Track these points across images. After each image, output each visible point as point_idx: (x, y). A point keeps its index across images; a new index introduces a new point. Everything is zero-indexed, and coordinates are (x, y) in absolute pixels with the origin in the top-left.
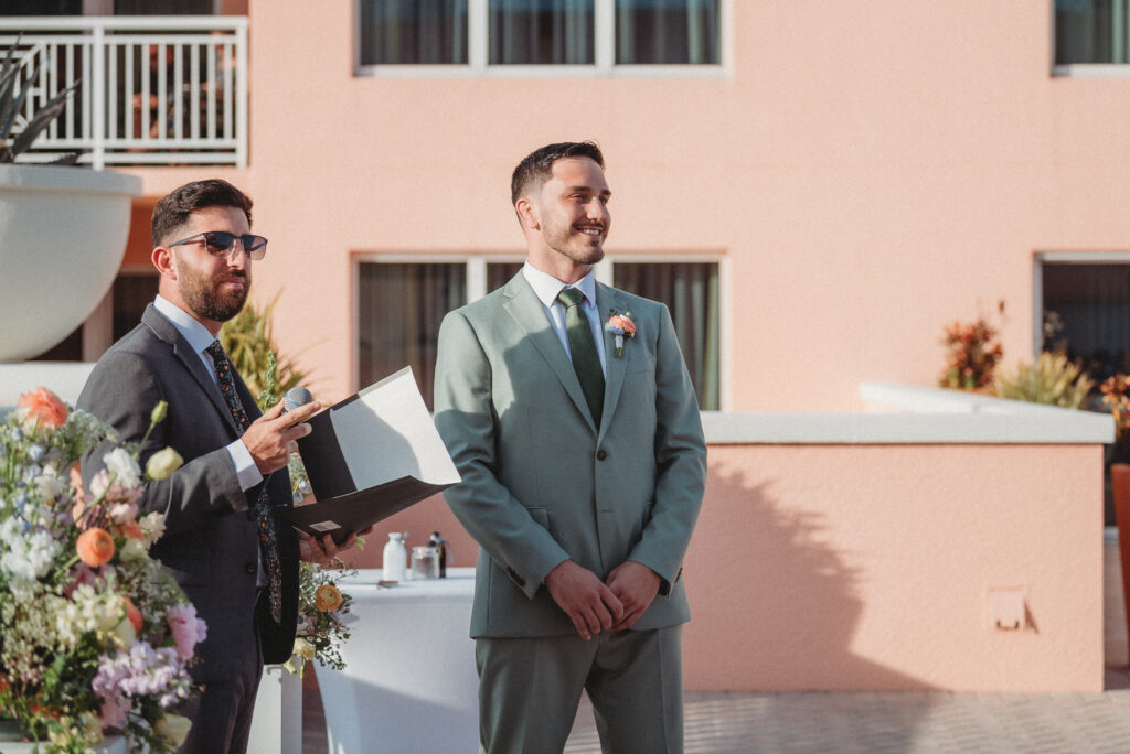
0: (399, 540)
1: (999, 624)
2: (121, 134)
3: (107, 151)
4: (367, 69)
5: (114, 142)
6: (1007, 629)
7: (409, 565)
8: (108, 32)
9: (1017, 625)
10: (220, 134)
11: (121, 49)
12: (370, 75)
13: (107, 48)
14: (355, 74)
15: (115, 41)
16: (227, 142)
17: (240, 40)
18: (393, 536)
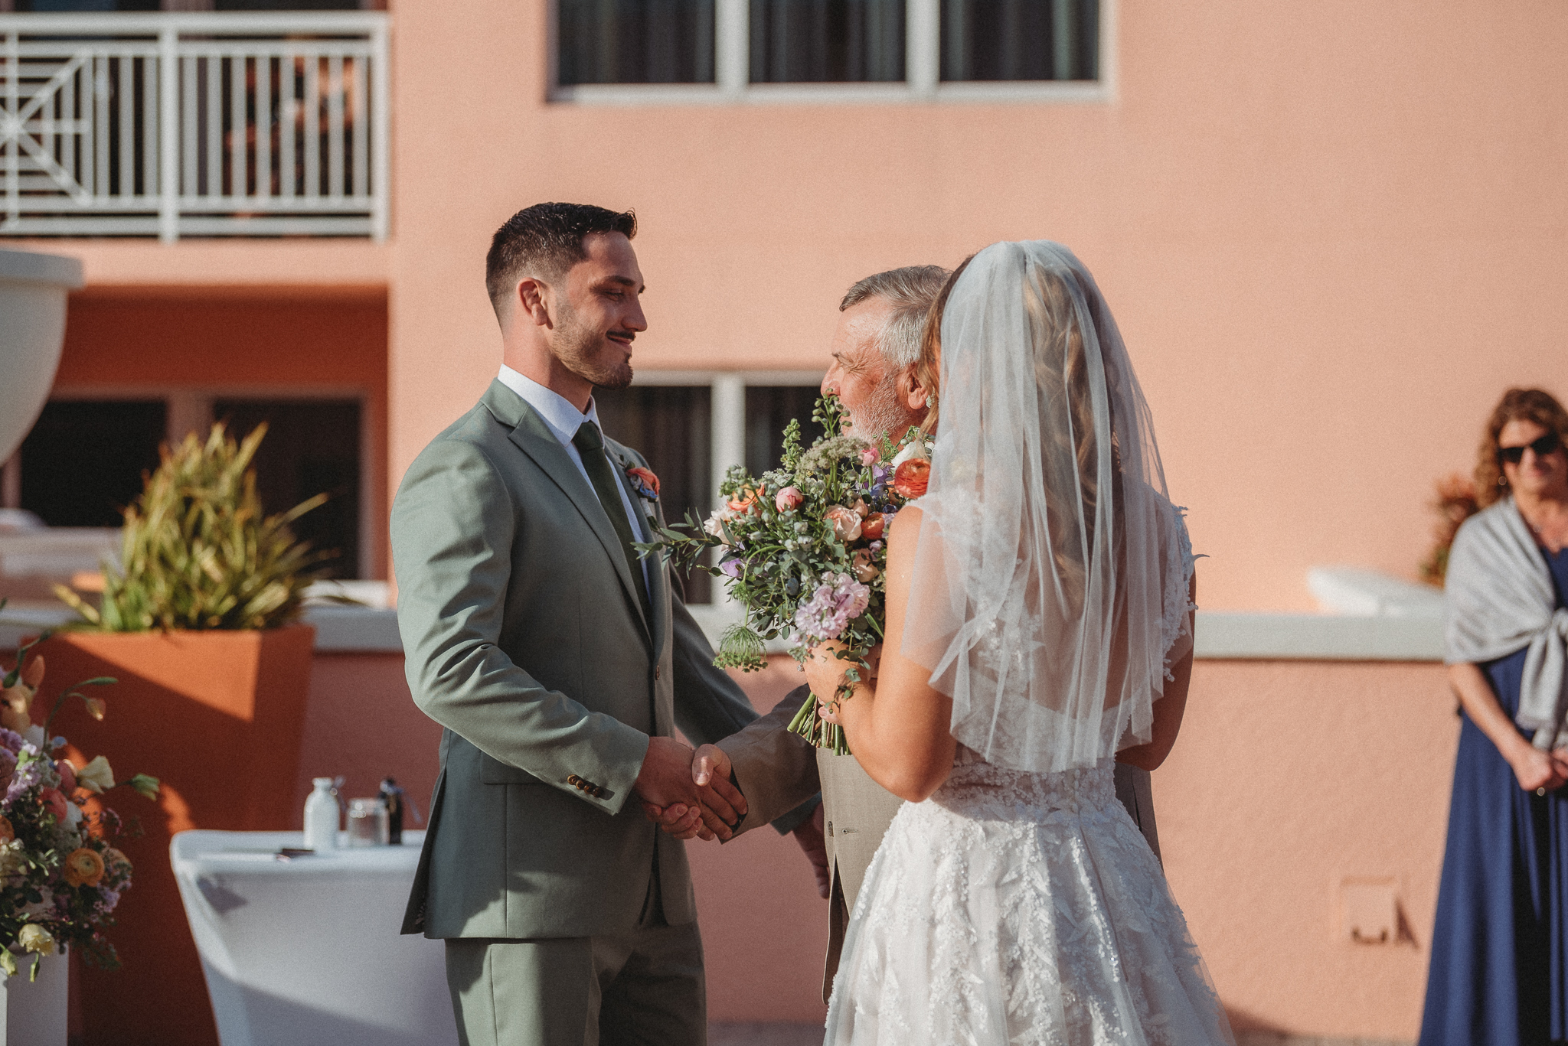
0: (328, 790)
1: (1356, 934)
2: (203, 190)
3: (184, 215)
4: (565, 93)
5: (193, 202)
6: (1369, 942)
7: (343, 826)
8: (184, 37)
9: (1384, 937)
10: (348, 190)
11: (202, 63)
12: (570, 101)
13: (181, 62)
14: (549, 99)
15: (194, 50)
16: (358, 202)
17: (378, 49)
18: (320, 783)
